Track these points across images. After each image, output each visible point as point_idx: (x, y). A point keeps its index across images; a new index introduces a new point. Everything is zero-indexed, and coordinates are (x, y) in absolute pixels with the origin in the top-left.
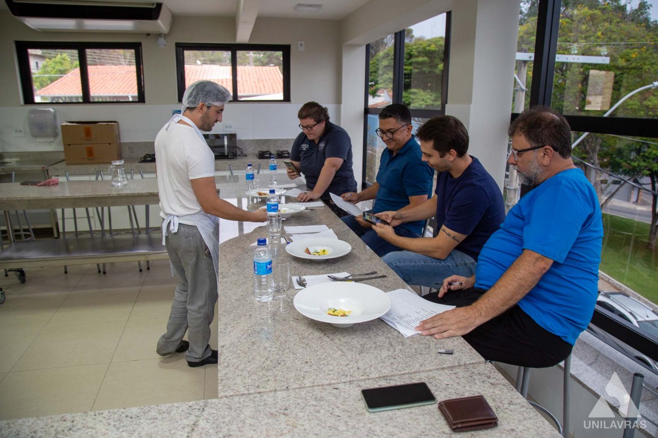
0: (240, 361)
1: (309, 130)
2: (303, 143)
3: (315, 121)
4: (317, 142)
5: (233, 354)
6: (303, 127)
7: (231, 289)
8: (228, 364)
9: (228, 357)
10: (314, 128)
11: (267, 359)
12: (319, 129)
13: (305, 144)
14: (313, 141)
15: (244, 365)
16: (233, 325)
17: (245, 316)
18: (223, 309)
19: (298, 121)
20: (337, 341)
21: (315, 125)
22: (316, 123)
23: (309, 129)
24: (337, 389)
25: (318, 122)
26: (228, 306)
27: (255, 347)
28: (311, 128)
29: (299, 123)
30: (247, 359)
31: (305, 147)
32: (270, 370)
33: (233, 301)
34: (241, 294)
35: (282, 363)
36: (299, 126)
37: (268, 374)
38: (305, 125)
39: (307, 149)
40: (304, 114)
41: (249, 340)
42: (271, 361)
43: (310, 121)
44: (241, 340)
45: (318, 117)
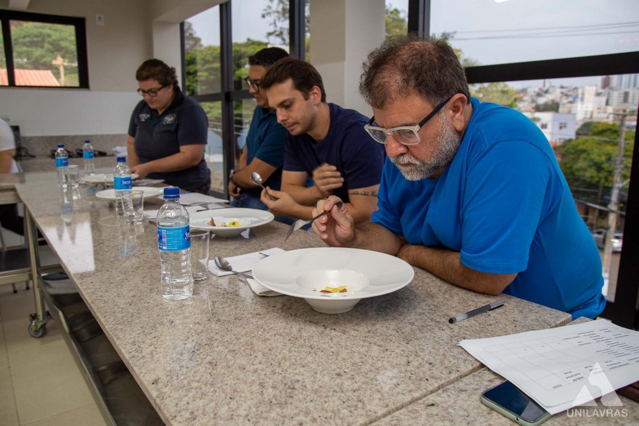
0: (212, 400)
1: (152, 96)
2: (142, 112)
3: (160, 83)
4: (160, 113)
5: (188, 391)
6: (144, 92)
7: (107, 291)
8: (192, 413)
9: (180, 399)
10: (160, 93)
11: (262, 385)
12: (166, 95)
13: (144, 113)
14: (155, 111)
15: (226, 408)
16: (148, 342)
17: (162, 324)
18: (112, 319)
19: (136, 84)
20: (353, 333)
21: (160, 89)
22: (160, 86)
23: (152, 94)
24: (433, 405)
25: (165, 84)
26: (120, 315)
27: (220, 370)
28: (155, 92)
29: (138, 87)
30: (223, 395)
31: (144, 117)
32: (286, 403)
33: (124, 306)
34: (132, 294)
35: (297, 386)
36: (138, 91)
37: (289, 410)
38: (146, 89)
39: (147, 120)
40: (145, 74)
41: (200, 361)
42: (274, 387)
43: (153, 84)
44: (184, 363)
45: (163, 77)
